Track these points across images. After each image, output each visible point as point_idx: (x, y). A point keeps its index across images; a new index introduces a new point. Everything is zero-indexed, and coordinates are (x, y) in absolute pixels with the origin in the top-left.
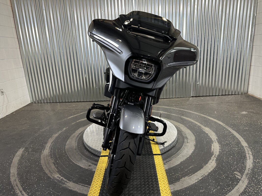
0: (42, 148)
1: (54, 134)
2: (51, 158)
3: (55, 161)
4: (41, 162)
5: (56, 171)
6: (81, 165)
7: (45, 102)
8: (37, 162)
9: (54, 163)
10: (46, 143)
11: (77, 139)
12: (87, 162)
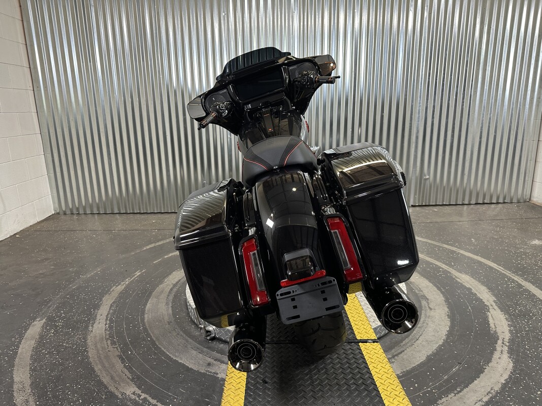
0: (89, 320)
1: (114, 286)
2: (112, 344)
3: (124, 351)
4: (90, 355)
5: (129, 378)
6: (188, 362)
7: (89, 212)
8: (78, 353)
9: (120, 357)
10: (97, 307)
11: (171, 298)
12: (201, 355)
